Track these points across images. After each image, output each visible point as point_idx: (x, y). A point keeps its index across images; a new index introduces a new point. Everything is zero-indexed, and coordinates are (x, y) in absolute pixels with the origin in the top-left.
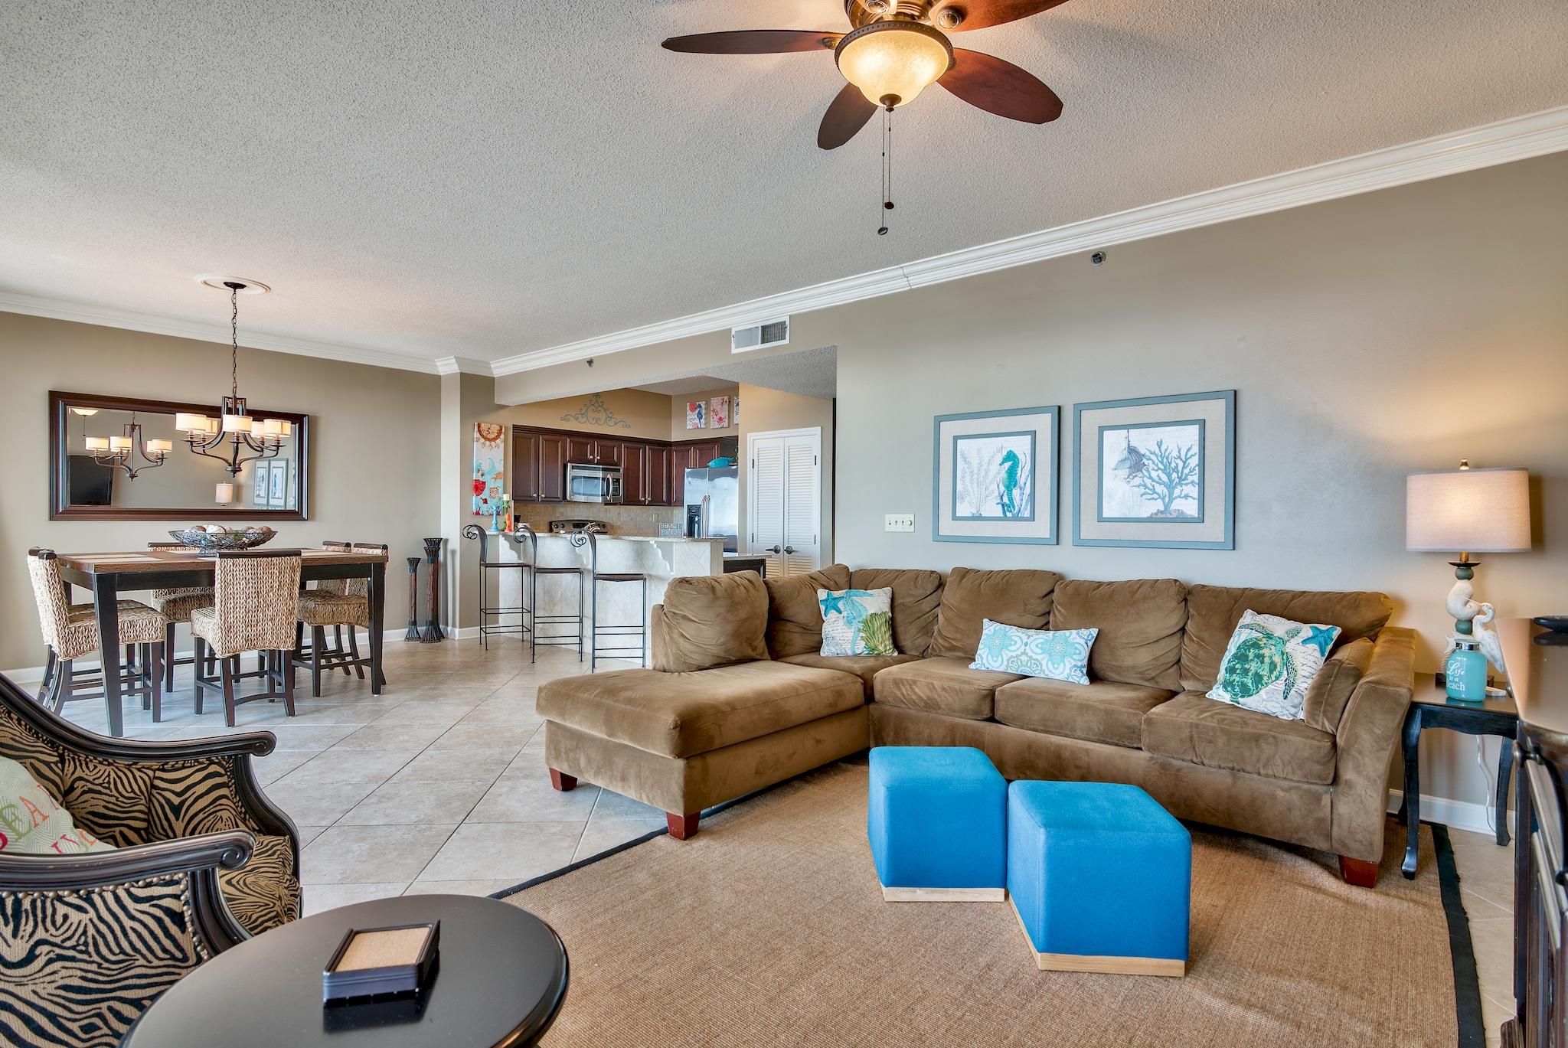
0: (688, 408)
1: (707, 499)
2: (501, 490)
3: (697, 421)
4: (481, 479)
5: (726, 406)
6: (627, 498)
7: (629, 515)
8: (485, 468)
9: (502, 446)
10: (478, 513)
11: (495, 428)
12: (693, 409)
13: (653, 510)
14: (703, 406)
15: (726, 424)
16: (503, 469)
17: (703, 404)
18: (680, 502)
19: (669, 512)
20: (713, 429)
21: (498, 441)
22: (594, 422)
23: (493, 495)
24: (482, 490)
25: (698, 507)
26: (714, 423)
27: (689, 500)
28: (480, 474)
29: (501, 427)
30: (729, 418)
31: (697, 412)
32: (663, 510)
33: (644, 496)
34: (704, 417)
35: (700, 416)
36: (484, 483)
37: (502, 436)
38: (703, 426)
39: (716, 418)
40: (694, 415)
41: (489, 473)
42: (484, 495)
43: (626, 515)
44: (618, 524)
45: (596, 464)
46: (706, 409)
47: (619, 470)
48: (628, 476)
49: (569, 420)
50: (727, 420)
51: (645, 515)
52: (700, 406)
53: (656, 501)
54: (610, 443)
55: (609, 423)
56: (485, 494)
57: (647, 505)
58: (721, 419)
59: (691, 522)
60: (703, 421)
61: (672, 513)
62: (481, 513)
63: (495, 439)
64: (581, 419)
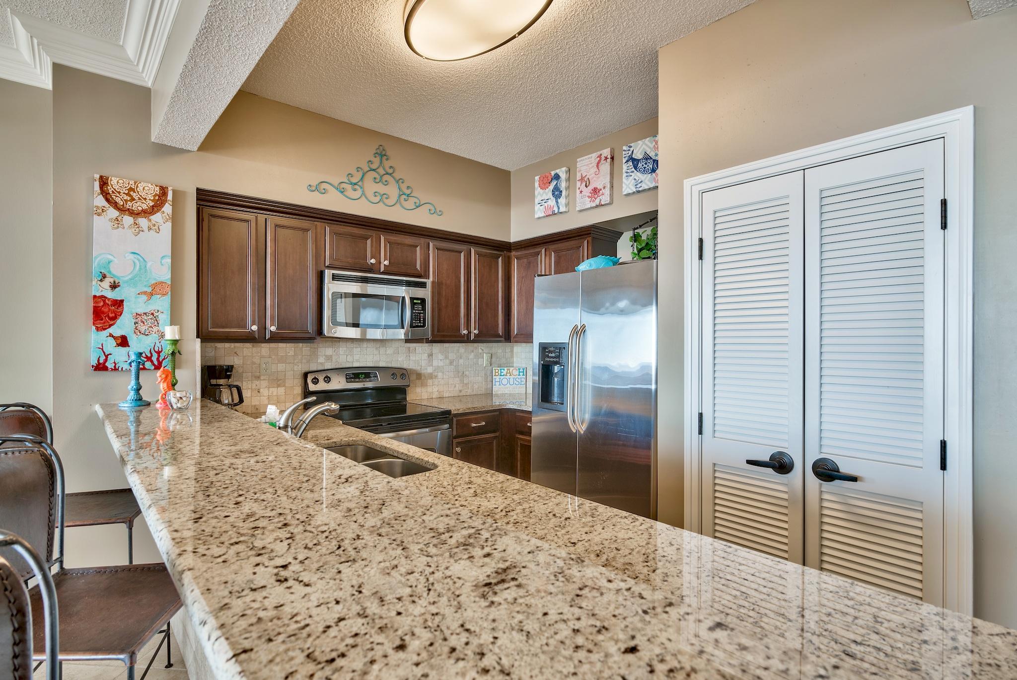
0: (537, 184)
1: (579, 332)
2: (164, 317)
3: (552, 202)
4: (111, 295)
5: (606, 167)
6: (438, 331)
7: (446, 357)
8: (120, 270)
9: (167, 228)
10: (101, 367)
11: (148, 191)
12: (544, 185)
13: (483, 351)
14: (563, 176)
15: (605, 198)
16: (169, 276)
17: (562, 172)
18: (527, 337)
19: (508, 350)
20: (581, 211)
21: (157, 217)
22: (378, 199)
23: (143, 328)
24: (115, 318)
25: (560, 348)
26: (583, 200)
27: (541, 335)
28: (106, 284)
29: (164, 191)
30: (612, 187)
31: (551, 187)
32: (498, 348)
33: (468, 327)
34: (564, 193)
35: (557, 193)
36: (119, 303)
37: (167, 208)
38: (562, 209)
39: (587, 191)
40: (548, 193)
41: (133, 281)
42: (117, 330)
43: (441, 357)
44: (430, 370)
45: (383, 273)
46: (568, 180)
47: (423, 285)
48: (439, 294)
49: (325, 192)
50: (607, 192)
51: (472, 356)
52: (557, 177)
53: (487, 335)
54: (409, 240)
55: (405, 204)
56: (123, 326)
57: (474, 341)
58: (596, 191)
59: (546, 372)
60: (562, 201)
61: (512, 351)
62: (110, 365)
63: (147, 213)
64: (350, 192)
